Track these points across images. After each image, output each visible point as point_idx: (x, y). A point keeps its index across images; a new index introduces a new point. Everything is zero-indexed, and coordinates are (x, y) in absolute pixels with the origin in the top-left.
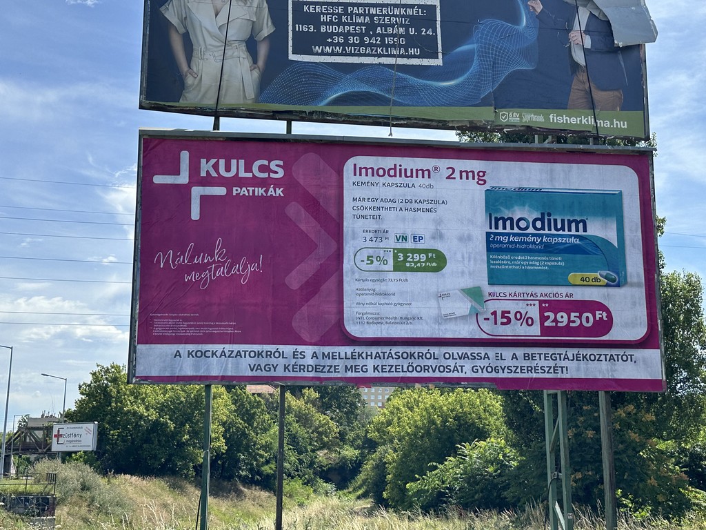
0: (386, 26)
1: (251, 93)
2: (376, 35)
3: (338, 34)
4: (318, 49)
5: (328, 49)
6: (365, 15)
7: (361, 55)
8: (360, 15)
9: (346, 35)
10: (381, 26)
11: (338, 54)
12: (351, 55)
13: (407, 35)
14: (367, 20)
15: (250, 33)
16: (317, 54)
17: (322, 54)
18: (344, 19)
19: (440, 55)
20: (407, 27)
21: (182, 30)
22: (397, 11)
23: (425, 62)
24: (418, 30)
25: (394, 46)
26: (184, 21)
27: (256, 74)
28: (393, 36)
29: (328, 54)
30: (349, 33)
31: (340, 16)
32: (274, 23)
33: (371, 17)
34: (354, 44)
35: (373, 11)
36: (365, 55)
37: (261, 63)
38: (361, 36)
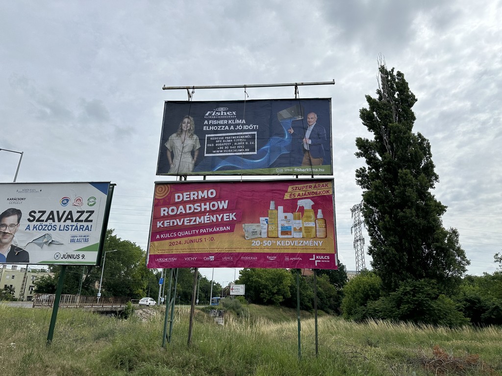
0: (238, 142)
1: (191, 169)
2: (234, 145)
3: (221, 146)
4: (214, 152)
5: (218, 151)
6: (231, 139)
7: (229, 152)
8: (229, 139)
9: (224, 146)
10: (236, 142)
11: (221, 153)
12: (225, 153)
13: (245, 145)
14: (232, 141)
15: (192, 148)
16: (214, 153)
17: (216, 153)
18: (224, 141)
19: (256, 150)
20: (245, 142)
21: (171, 150)
22: (242, 137)
23: (251, 153)
24: (249, 143)
25: (240, 149)
26: (172, 147)
27: (193, 162)
28: (240, 145)
29: (218, 153)
30: (225, 146)
31: (222, 140)
32: (201, 144)
33: (233, 139)
34: (227, 149)
35: (234, 138)
36: (230, 152)
37: (195, 159)
38: (229, 146)
